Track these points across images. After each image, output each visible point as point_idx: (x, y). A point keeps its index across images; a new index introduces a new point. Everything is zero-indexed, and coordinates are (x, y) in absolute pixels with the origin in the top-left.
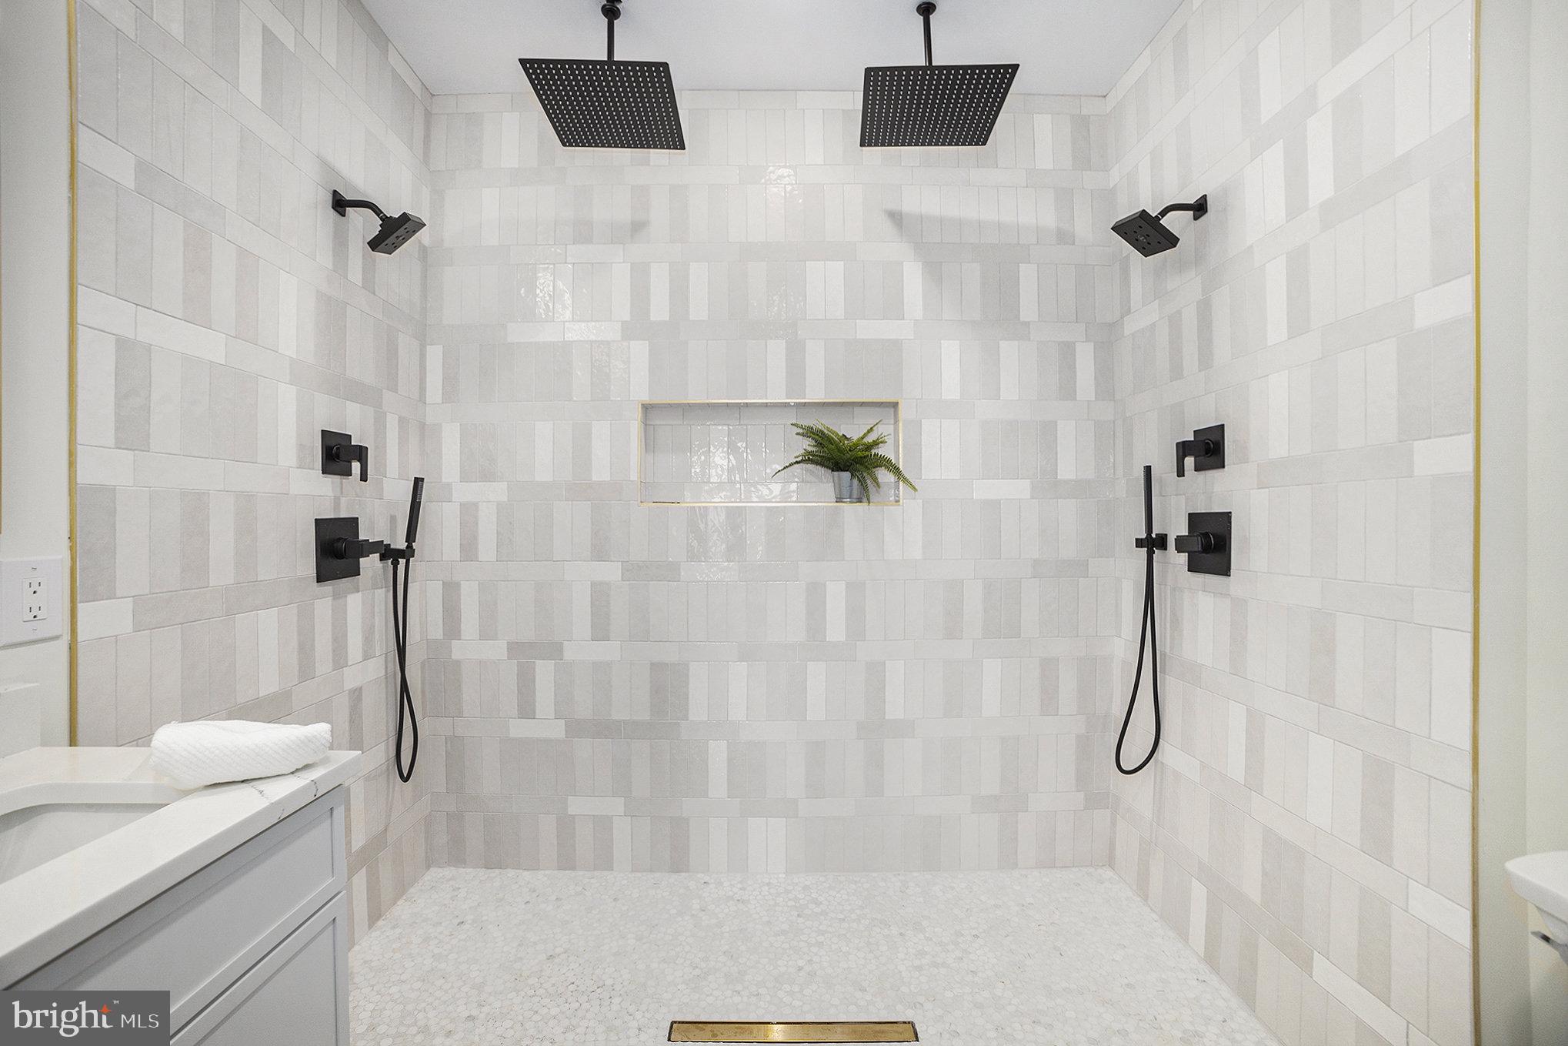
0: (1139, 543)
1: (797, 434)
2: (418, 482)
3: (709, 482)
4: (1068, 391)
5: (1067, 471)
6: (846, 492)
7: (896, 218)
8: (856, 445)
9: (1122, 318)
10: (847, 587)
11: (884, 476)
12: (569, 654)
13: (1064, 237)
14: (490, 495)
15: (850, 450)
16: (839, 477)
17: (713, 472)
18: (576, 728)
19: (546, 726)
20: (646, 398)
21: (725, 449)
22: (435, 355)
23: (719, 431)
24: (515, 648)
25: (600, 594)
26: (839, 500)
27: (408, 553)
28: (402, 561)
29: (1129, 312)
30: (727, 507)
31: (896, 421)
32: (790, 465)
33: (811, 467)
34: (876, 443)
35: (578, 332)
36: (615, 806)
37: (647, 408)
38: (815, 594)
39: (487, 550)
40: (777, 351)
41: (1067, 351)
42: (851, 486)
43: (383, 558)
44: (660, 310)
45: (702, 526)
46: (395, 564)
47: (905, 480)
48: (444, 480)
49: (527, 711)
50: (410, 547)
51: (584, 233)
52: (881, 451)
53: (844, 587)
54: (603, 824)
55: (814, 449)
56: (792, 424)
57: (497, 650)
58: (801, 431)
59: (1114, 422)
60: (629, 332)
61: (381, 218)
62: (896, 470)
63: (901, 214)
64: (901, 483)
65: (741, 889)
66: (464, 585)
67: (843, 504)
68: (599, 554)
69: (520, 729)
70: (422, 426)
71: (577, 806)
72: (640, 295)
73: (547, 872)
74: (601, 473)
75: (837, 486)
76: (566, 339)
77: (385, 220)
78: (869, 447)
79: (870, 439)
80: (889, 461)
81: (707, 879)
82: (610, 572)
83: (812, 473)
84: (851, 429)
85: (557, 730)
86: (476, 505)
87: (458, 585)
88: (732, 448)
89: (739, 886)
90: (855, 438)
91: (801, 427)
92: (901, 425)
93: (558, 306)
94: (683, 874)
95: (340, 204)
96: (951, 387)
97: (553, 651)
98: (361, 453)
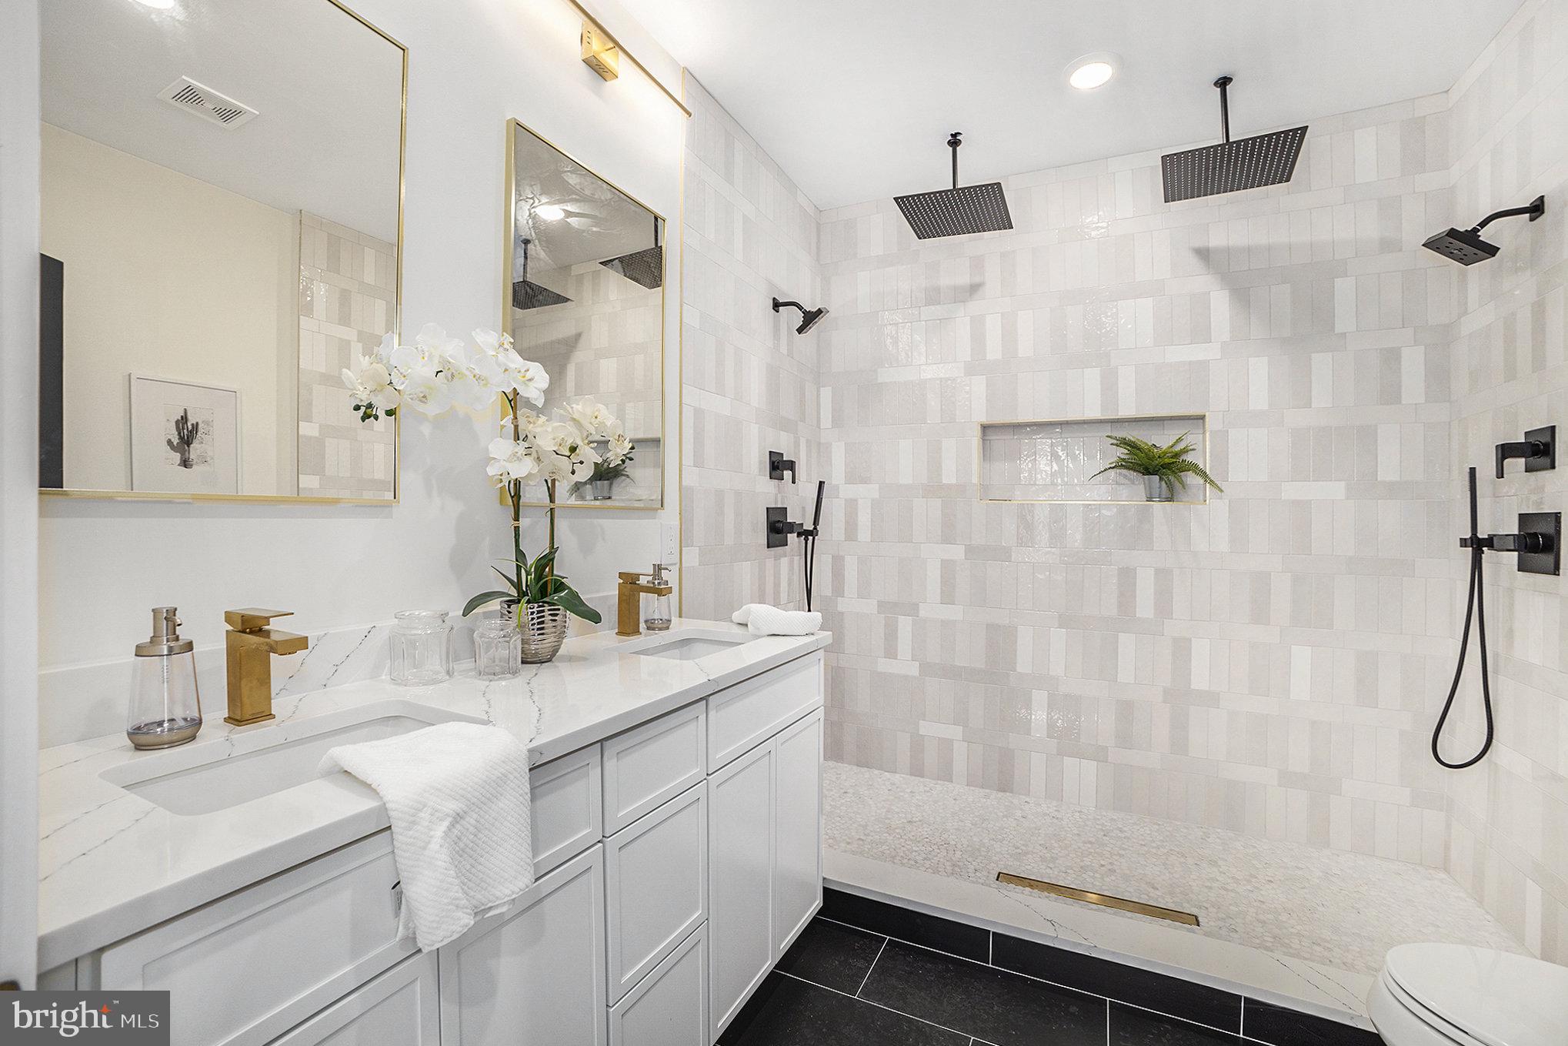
0: (1464, 543)
1: (1112, 444)
2: (821, 484)
3: (1035, 484)
4: (1391, 395)
5: (1388, 470)
6: (1156, 492)
7: (1204, 254)
8: (1165, 453)
9: (1459, 318)
10: (1156, 574)
11: (1191, 478)
12: (922, 613)
13: (1388, 245)
14: (866, 494)
15: (1159, 457)
16: (1149, 479)
17: (1039, 476)
18: (926, 668)
19: (904, 665)
20: (984, 420)
21: (1049, 458)
22: (826, 393)
23: (1043, 443)
24: (882, 606)
25: (948, 568)
26: (1150, 499)
27: (813, 533)
28: (811, 538)
29: (1466, 313)
30: (1050, 504)
31: (1204, 433)
32: (1105, 470)
33: (1125, 471)
34: (1185, 451)
35: (929, 373)
36: (955, 732)
37: (985, 428)
38: (1127, 576)
39: (864, 534)
40: (1092, 377)
41: (1392, 357)
42: (1160, 487)
43: (799, 535)
44: (994, 351)
45: (1028, 517)
46: (806, 540)
47: (1212, 482)
48: (833, 483)
49: (891, 653)
50: (815, 528)
51: (933, 296)
52: (1189, 458)
53: (1153, 573)
54: (946, 745)
55: (1126, 457)
56: (1107, 436)
57: (869, 607)
58: (1115, 442)
59: (1449, 423)
60: (970, 370)
61: (803, 312)
62: (1203, 474)
63: (1208, 250)
64: (1208, 485)
65: (1056, 811)
66: (848, 558)
67: (1153, 503)
68: (947, 539)
69: (884, 665)
70: (819, 444)
71: (926, 728)
72: (978, 339)
73: (902, 775)
74: (949, 477)
75: (1148, 488)
76: (922, 378)
77: (806, 313)
78: (1177, 455)
79: (1177, 449)
80: (1196, 466)
81: (1027, 800)
82: (957, 552)
83: (1125, 476)
84: (1162, 440)
85: (914, 670)
86: (856, 500)
87: (843, 558)
88: (1055, 456)
89: (1055, 808)
90: (1164, 447)
91: (1116, 438)
92: (1207, 435)
93: (915, 354)
94: (1008, 794)
95: (776, 305)
96: (1259, 399)
97: (912, 609)
98: (791, 466)
